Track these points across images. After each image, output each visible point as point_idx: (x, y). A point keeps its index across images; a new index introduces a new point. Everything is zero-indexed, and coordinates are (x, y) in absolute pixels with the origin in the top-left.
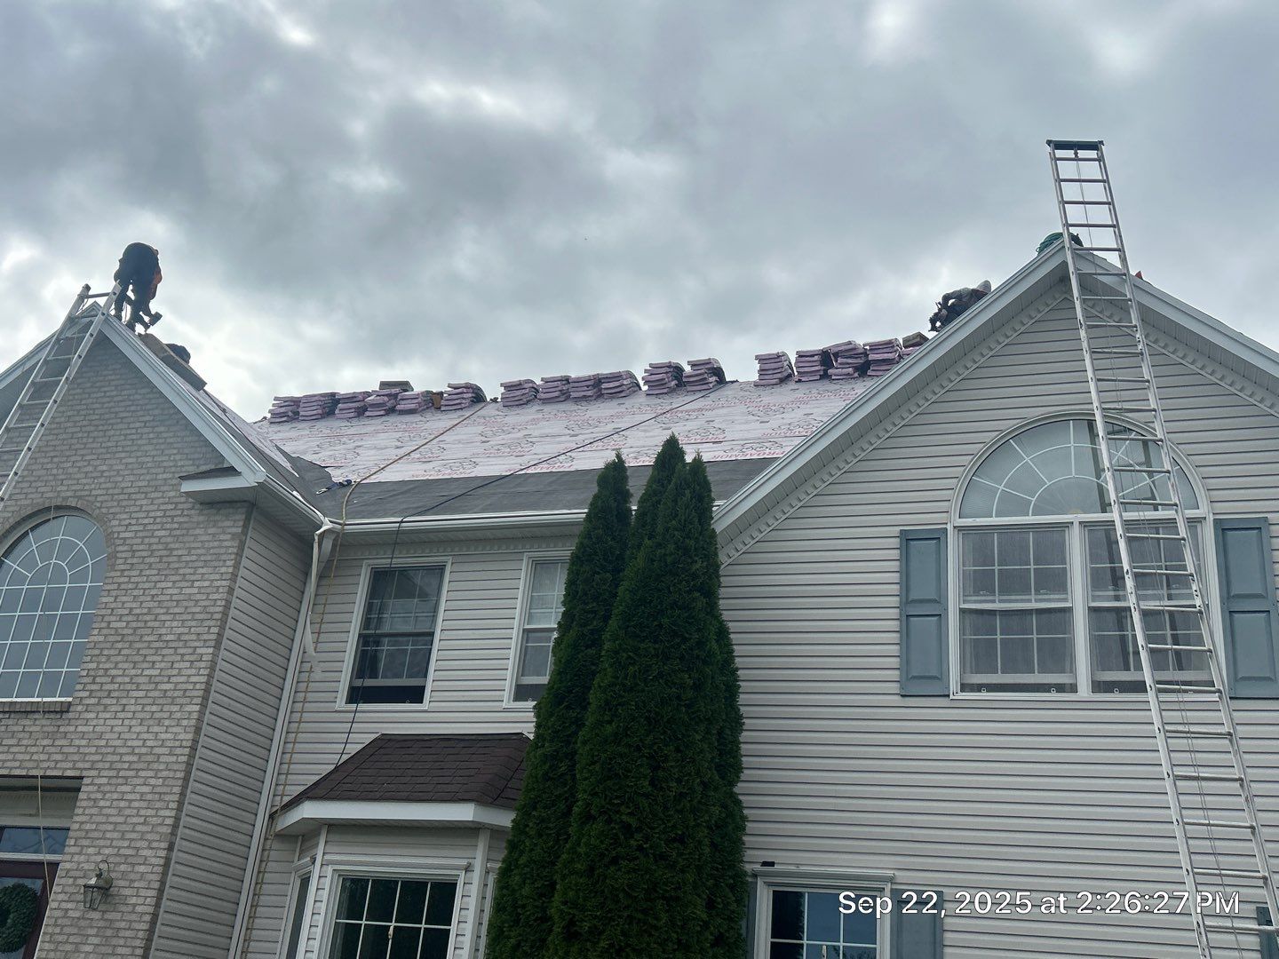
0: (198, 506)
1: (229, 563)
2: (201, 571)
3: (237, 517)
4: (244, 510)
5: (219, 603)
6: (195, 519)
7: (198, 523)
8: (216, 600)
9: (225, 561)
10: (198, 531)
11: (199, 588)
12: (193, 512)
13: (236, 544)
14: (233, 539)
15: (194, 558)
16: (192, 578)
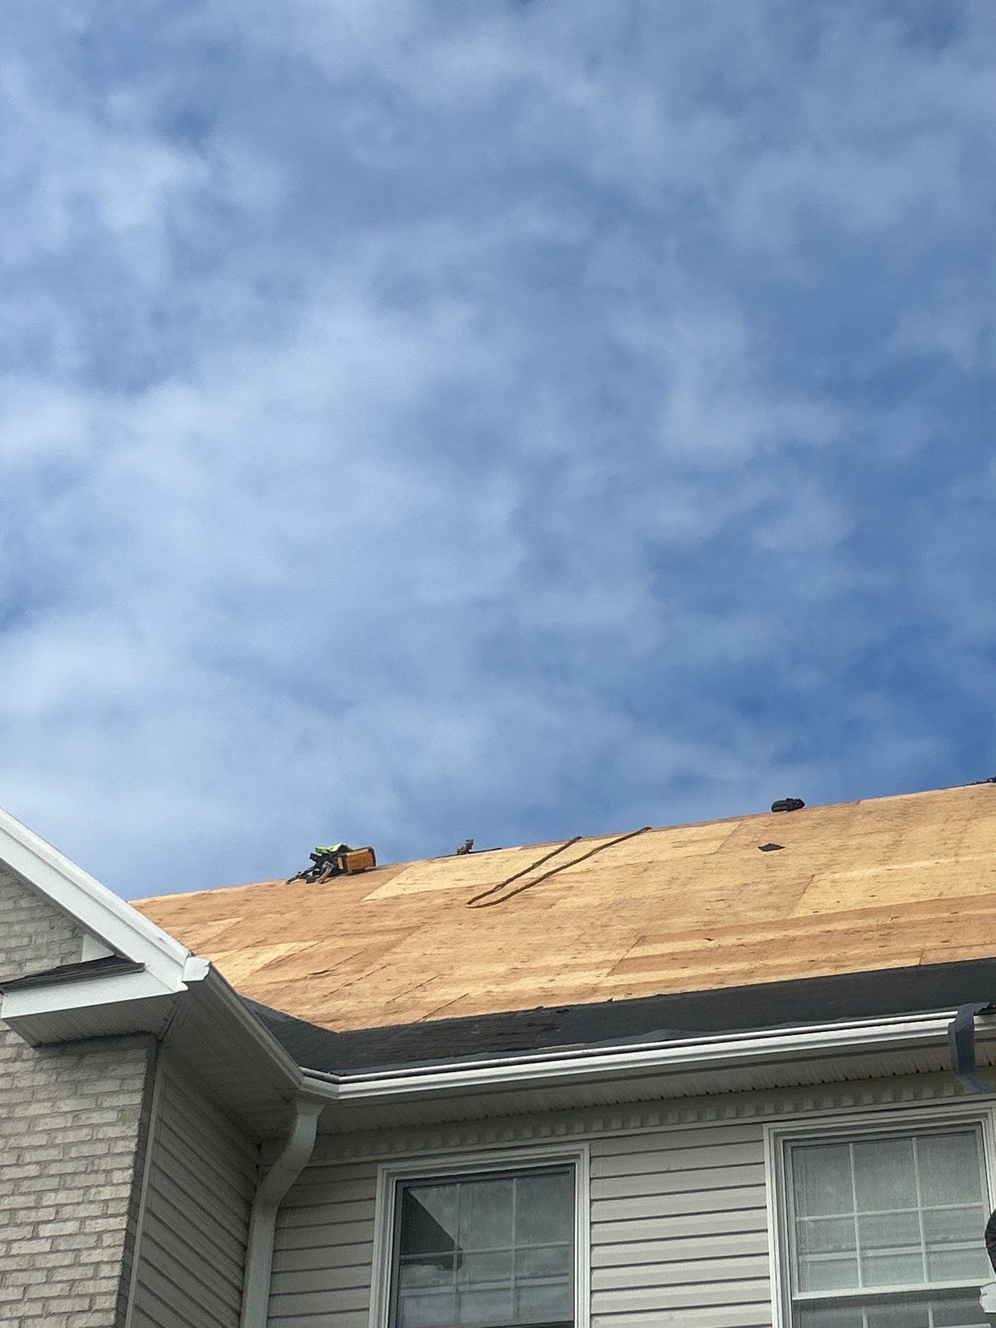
0: (29, 1052)
1: (118, 1177)
2: (50, 1199)
3: (128, 1070)
4: (142, 1053)
5: (105, 1270)
6: (25, 1082)
7: (33, 1090)
8: (98, 1264)
9: (108, 1172)
10: (35, 1109)
11: (53, 1238)
12: (18, 1066)
13: (133, 1130)
14: (123, 1120)
15: (33, 1170)
16: (33, 1216)
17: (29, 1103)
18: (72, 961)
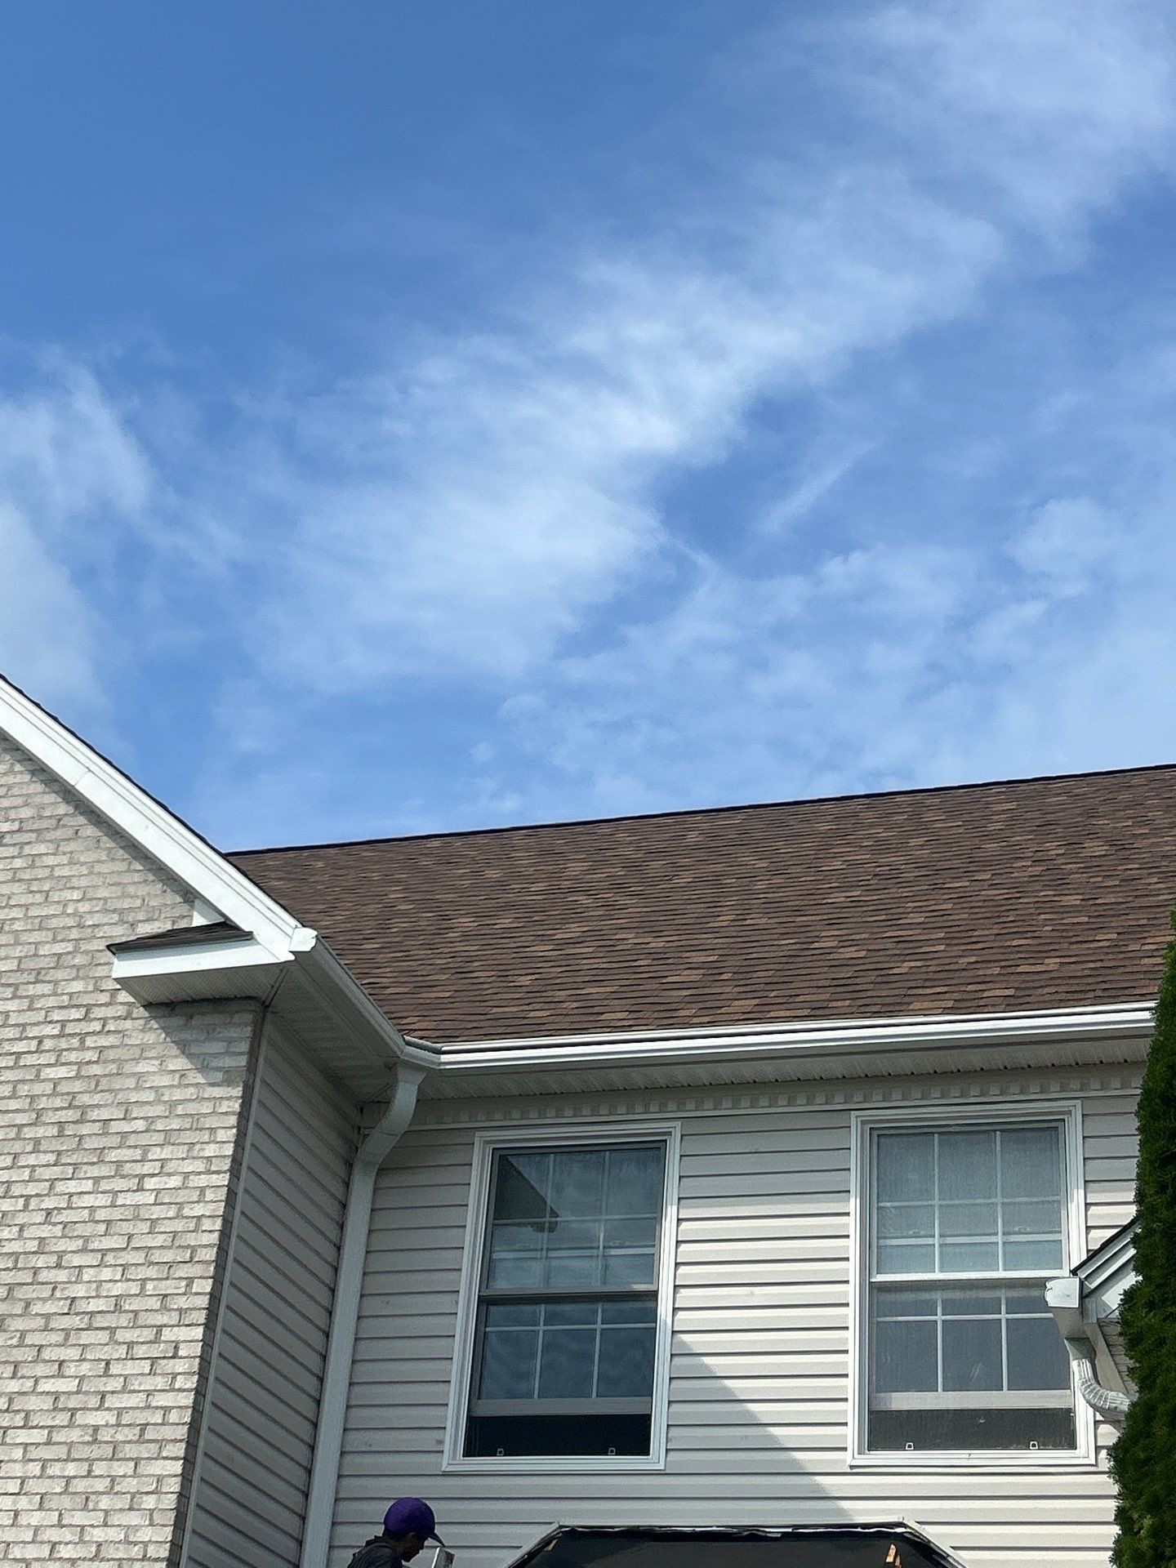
0: (141, 1012)
1: (222, 1135)
2: (155, 1153)
3: (233, 1033)
4: (249, 1017)
5: (207, 1224)
6: (135, 1039)
7: (143, 1048)
8: (199, 1218)
9: (212, 1130)
10: (143, 1067)
11: (158, 1191)
12: (128, 1024)
13: (237, 1091)
14: (228, 1082)
15: (140, 1125)
16: (138, 1169)
17: (136, 1060)
18: (183, 924)
